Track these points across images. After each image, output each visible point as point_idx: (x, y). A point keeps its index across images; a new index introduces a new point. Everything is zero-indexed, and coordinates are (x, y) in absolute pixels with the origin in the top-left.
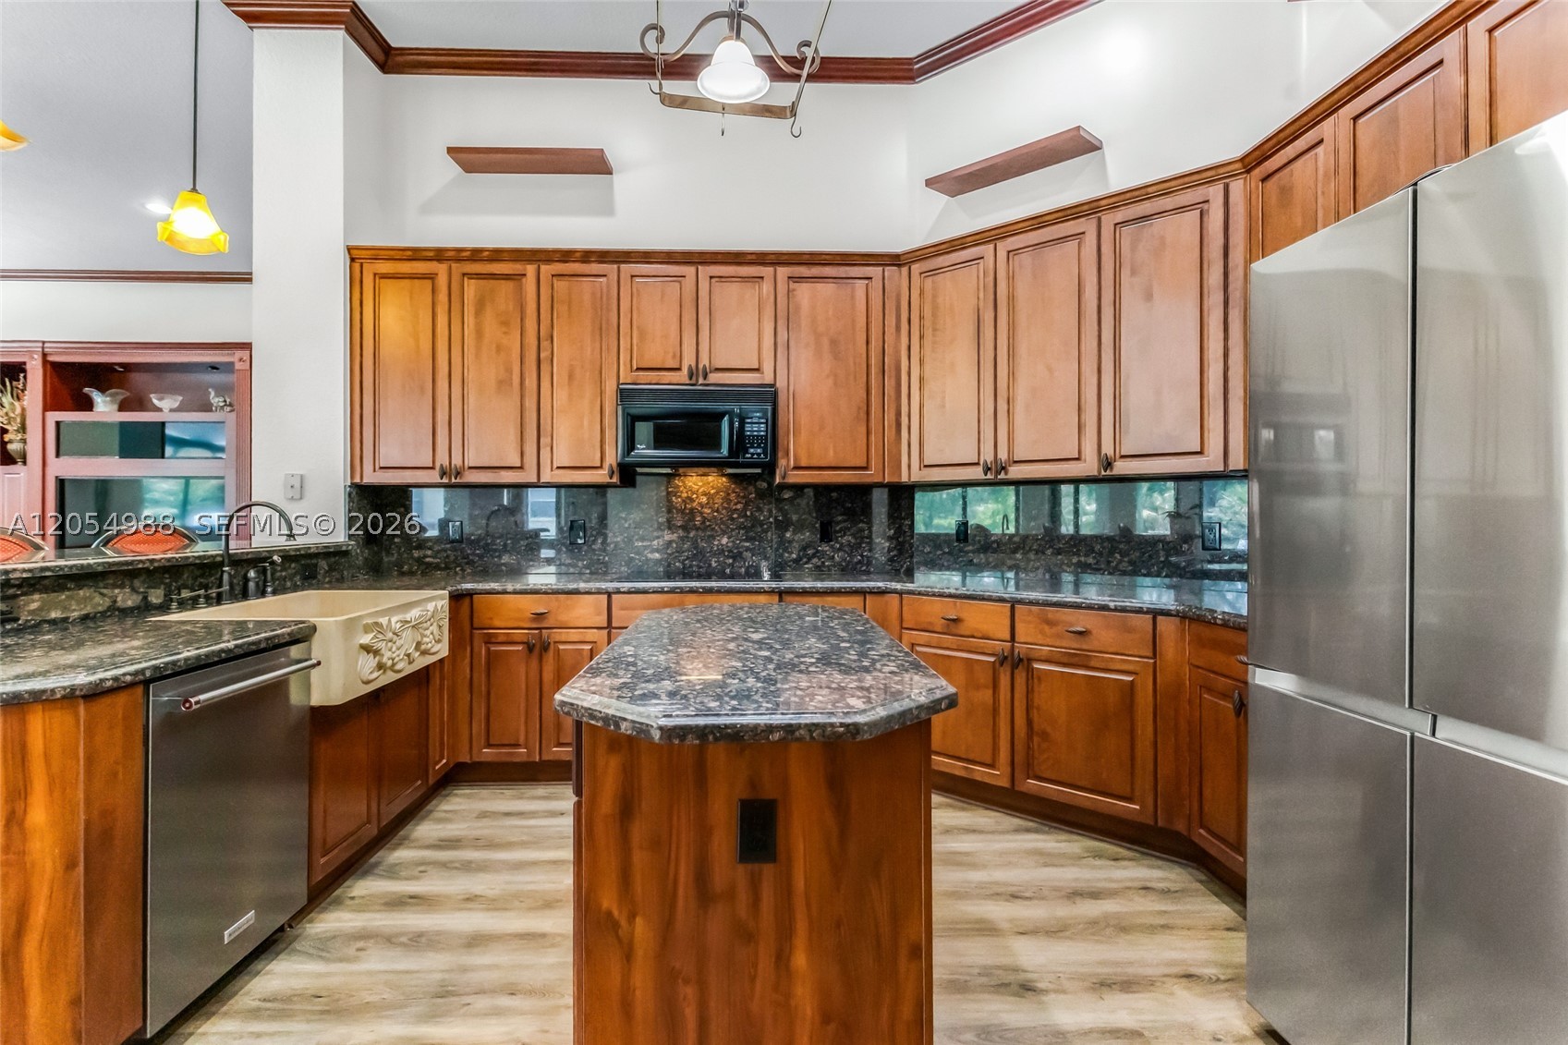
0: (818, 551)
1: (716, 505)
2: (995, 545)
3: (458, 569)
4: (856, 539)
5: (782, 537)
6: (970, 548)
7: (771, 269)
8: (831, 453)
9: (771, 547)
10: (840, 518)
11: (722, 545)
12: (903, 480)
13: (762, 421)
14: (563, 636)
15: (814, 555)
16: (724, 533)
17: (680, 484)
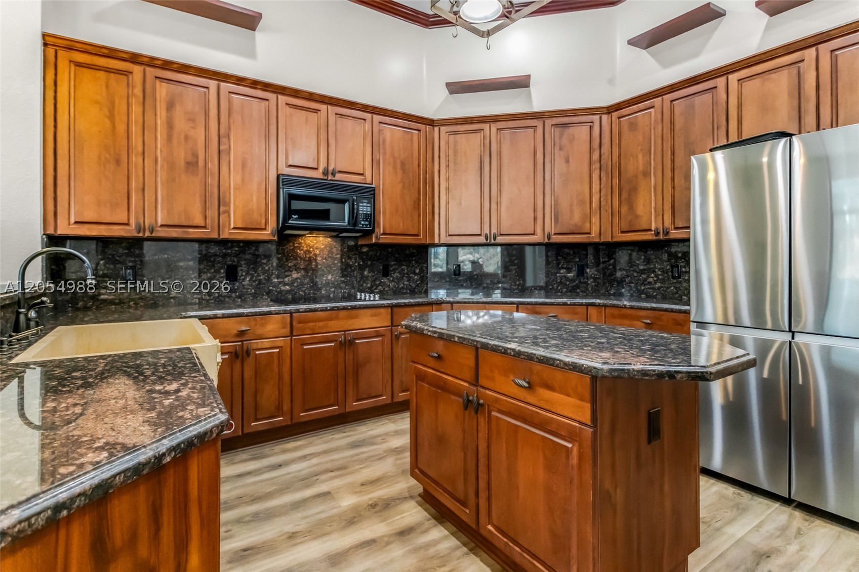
0: (381, 282)
1: (325, 255)
2: (476, 277)
3: (131, 303)
4: (401, 275)
5: (362, 274)
6: (462, 278)
7: (370, 115)
8: (401, 225)
9: (356, 280)
10: (392, 263)
11: (328, 280)
12: (436, 242)
13: (369, 205)
14: (259, 344)
15: (379, 285)
16: (329, 272)
17: (303, 242)
